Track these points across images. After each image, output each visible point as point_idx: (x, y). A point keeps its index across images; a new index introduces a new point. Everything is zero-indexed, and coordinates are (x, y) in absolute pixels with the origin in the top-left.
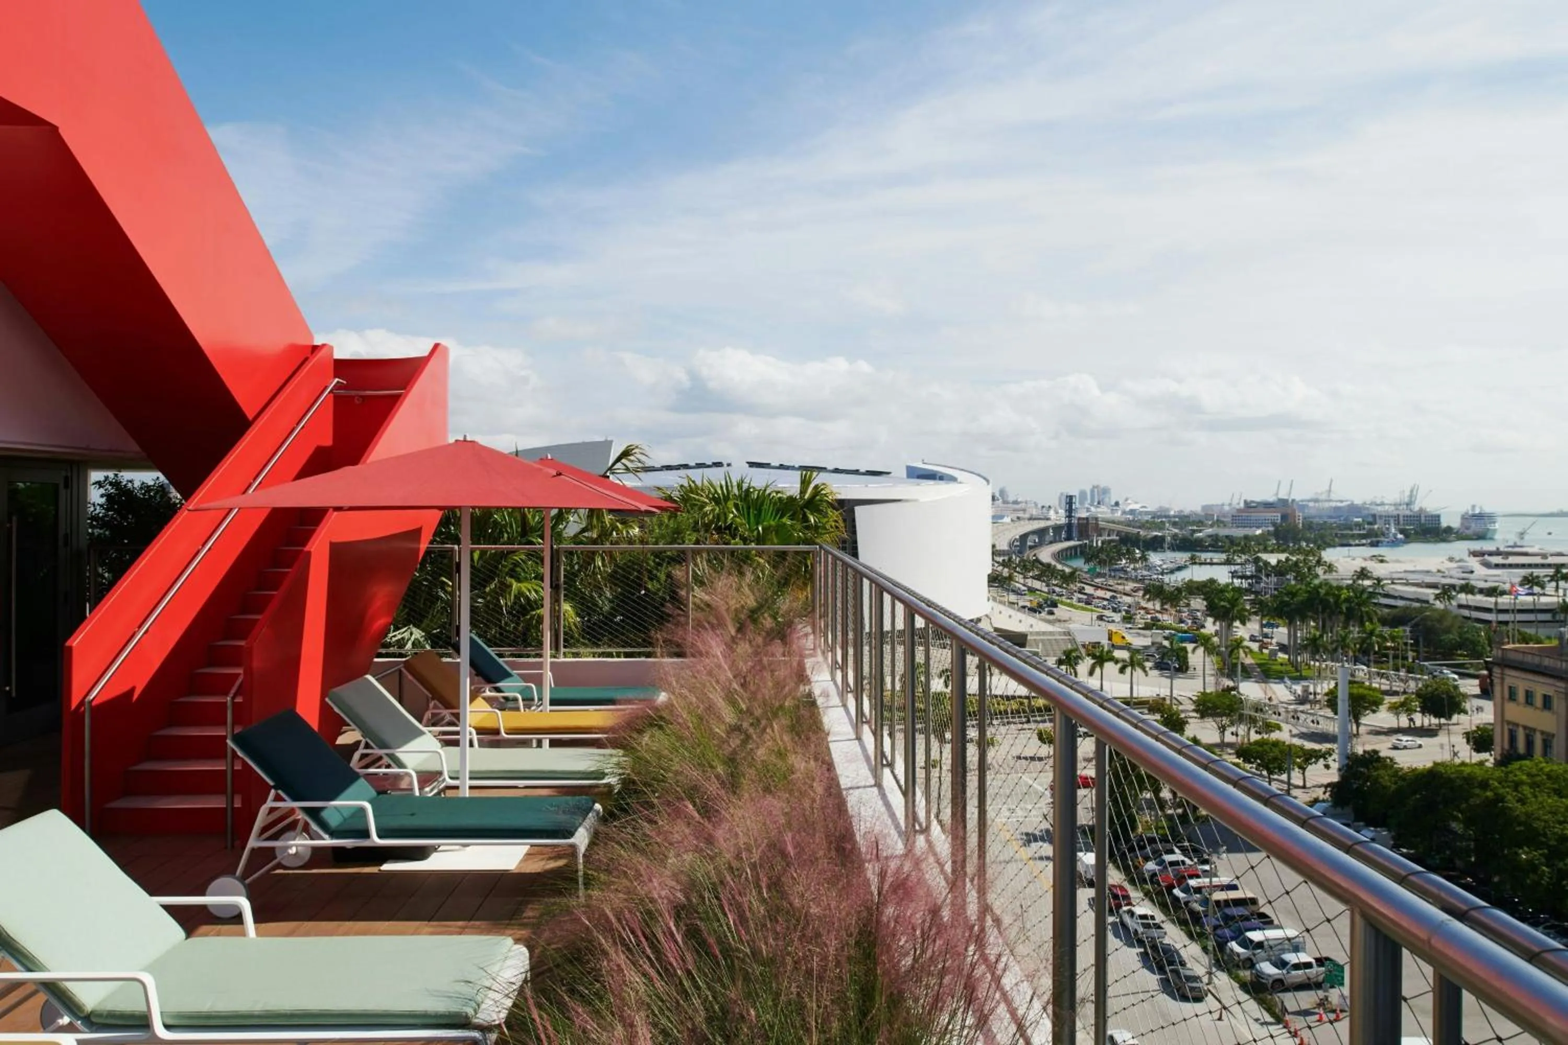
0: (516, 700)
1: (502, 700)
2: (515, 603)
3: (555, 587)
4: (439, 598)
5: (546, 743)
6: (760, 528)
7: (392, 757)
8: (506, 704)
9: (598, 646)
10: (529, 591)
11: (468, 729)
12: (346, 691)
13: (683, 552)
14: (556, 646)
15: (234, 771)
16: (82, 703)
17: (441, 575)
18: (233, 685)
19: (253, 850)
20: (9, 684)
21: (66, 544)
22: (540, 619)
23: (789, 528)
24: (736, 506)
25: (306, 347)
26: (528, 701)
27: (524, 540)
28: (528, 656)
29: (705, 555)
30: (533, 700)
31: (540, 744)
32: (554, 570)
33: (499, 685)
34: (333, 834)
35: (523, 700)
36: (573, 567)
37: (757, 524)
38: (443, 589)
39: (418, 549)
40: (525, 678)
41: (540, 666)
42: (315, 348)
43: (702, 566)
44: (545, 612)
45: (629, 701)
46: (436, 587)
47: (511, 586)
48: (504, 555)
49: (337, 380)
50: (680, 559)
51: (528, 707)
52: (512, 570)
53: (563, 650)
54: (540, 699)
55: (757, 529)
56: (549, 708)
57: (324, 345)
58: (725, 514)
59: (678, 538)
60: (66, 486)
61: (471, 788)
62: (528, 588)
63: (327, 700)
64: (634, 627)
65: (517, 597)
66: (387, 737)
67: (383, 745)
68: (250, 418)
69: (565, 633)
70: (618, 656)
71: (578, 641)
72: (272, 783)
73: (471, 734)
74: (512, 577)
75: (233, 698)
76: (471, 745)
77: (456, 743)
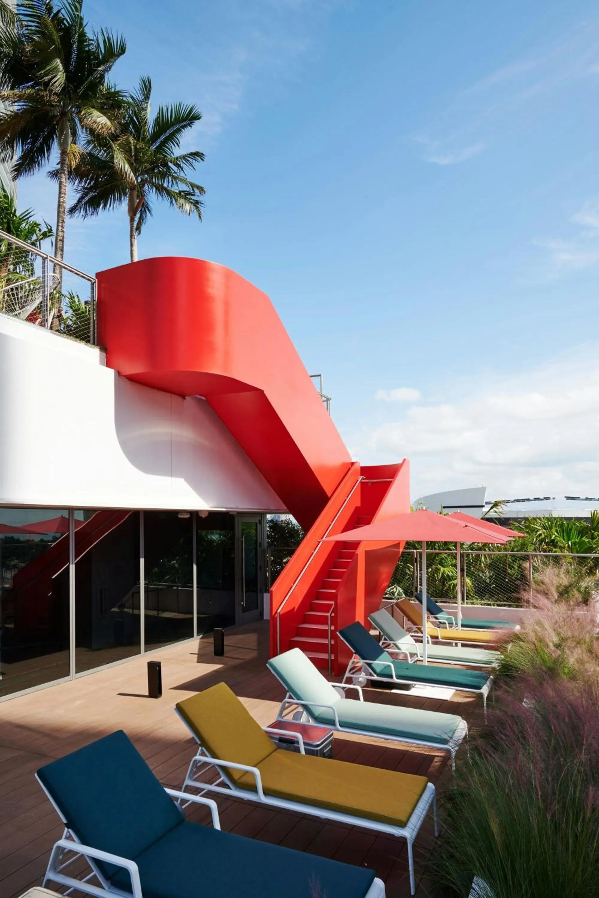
0: (445, 623)
1: (439, 623)
2: (442, 577)
3: (462, 570)
4: (407, 573)
5: (459, 645)
6: (570, 543)
7: (395, 645)
8: (440, 625)
9: (483, 599)
10: (449, 572)
11: (427, 635)
12: (375, 615)
13: (528, 556)
14: (463, 599)
15: (331, 645)
16: (276, 612)
17: (408, 563)
18: (330, 609)
19: (347, 678)
20: (243, 602)
21: (260, 546)
22: (455, 586)
23: (587, 543)
24: (557, 531)
25: (348, 464)
26: (451, 624)
27: (446, 547)
28: (449, 603)
29: (539, 557)
30: (452, 624)
31: (456, 645)
32: (462, 562)
33: (437, 616)
34: (378, 675)
35: (449, 624)
36: (470, 561)
37: (568, 541)
38: (409, 569)
39: (399, 552)
40: (449, 613)
41: (456, 608)
42: (353, 464)
43: (537, 563)
44: (458, 581)
45: (501, 628)
46: (405, 568)
47: (439, 570)
48: (437, 554)
49: (362, 477)
50: (526, 558)
51: (450, 627)
52: (440, 562)
53: (466, 601)
54: (456, 624)
55: (568, 543)
56: (461, 628)
57: (356, 462)
58: (550, 535)
59: (524, 548)
60: (260, 524)
61: (428, 662)
62: (447, 571)
63: (369, 618)
64: (501, 592)
65: (443, 574)
66: (393, 636)
67: (391, 639)
68: (329, 495)
69: (467, 593)
70: (494, 605)
71: (473, 597)
72: (354, 651)
73: (428, 638)
74: (440, 565)
75: (331, 614)
76: (428, 643)
77: (421, 642)
